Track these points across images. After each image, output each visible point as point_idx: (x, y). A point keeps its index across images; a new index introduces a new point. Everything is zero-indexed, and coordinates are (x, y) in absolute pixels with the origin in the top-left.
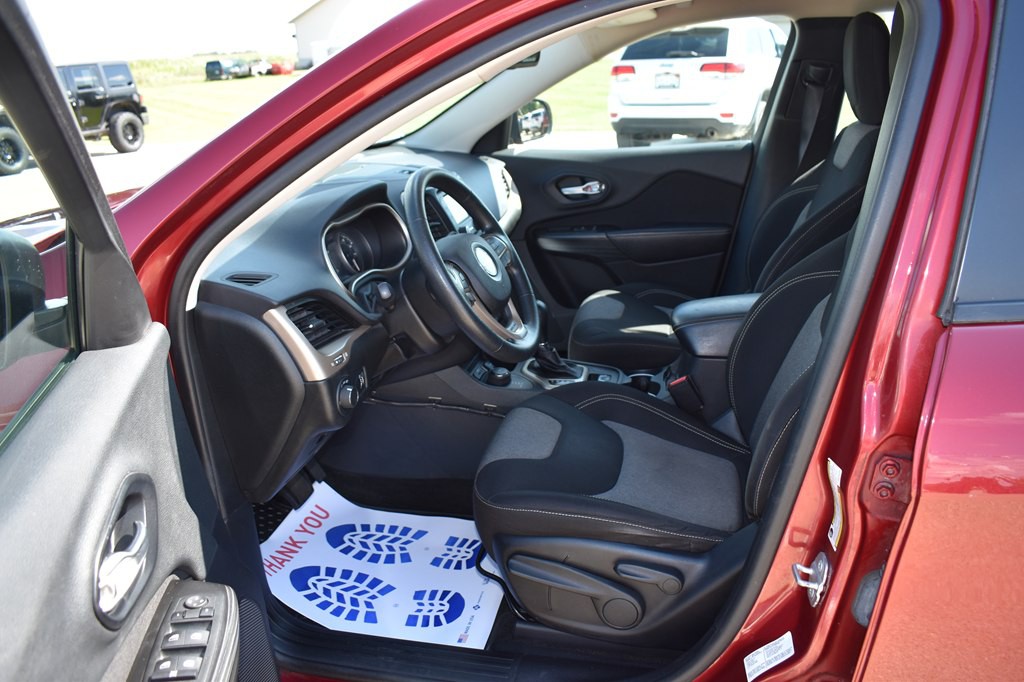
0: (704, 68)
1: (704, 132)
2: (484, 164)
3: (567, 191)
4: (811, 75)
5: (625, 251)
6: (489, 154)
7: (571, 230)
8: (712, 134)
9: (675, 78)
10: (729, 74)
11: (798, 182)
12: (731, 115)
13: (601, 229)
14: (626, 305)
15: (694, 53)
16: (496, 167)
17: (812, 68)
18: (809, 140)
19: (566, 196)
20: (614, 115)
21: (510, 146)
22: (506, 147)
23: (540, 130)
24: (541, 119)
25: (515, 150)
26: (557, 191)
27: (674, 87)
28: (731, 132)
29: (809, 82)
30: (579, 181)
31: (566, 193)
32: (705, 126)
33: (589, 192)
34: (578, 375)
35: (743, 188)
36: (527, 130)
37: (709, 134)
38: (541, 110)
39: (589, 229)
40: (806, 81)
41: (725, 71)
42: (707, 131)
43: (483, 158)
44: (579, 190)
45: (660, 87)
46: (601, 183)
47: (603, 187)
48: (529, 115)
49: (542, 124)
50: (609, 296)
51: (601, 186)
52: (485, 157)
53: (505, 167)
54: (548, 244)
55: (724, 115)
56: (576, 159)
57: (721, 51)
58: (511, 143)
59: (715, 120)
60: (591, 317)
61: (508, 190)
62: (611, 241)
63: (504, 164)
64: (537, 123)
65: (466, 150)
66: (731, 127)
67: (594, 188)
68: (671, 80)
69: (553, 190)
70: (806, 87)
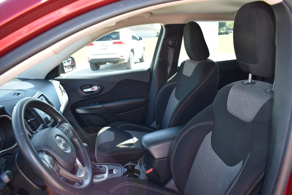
0: (114, 43)
1: (116, 62)
2: (51, 83)
3: (85, 90)
4: (170, 44)
5: (110, 110)
6: (53, 79)
7: (88, 105)
8: (118, 62)
9: (106, 46)
10: (121, 45)
11: (169, 81)
12: (123, 56)
13: (100, 103)
14: (115, 133)
15: (110, 39)
16: (56, 84)
17: (170, 42)
18: (171, 67)
19: (85, 92)
20: (89, 58)
21: (61, 75)
22: (60, 76)
23: (70, 66)
24: (70, 62)
25: (63, 76)
26: (81, 90)
27: (106, 49)
28: (123, 61)
29: (169, 46)
30: (89, 86)
31: (85, 91)
32: (116, 60)
33: (94, 90)
34: (105, 172)
35: (148, 84)
36: (66, 67)
37: (117, 62)
38: (70, 59)
39: (95, 104)
40: (168, 46)
41: (120, 44)
42: (117, 61)
43: (50, 81)
44: (89, 90)
45: (101, 49)
46: (98, 86)
47: (99, 88)
48: (66, 61)
49: (71, 64)
50: (107, 130)
51: (98, 88)
52: (51, 80)
53: (60, 83)
54: (80, 111)
55: (121, 57)
56: (88, 78)
57: (118, 38)
58: (61, 74)
59: (119, 58)
60: (104, 142)
61: (62, 92)
62: (104, 108)
63: (59, 82)
64: (69, 64)
65: (43, 78)
66: (123, 60)
67: (96, 88)
68: (104, 47)
69: (80, 90)
70: (168, 48)
